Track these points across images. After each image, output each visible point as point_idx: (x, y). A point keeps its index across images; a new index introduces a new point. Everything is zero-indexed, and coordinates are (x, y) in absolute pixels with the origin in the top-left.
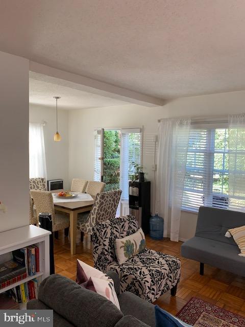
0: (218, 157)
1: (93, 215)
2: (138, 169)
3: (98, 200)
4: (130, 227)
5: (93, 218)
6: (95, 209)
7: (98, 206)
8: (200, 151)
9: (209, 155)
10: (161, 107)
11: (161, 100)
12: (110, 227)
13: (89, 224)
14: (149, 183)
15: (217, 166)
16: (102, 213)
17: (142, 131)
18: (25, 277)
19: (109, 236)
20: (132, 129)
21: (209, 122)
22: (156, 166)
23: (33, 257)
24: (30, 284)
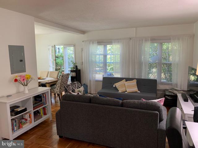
0: (108, 57)
1: (58, 84)
2: (74, 64)
3: (61, 78)
4: (78, 86)
5: (58, 86)
6: (59, 82)
7: (60, 80)
8: (101, 55)
9: (105, 56)
10: (83, 35)
11: (83, 32)
12: (71, 86)
13: (56, 89)
14: (80, 70)
15: (108, 60)
16: (62, 83)
17: (74, 46)
18: (43, 105)
19: (71, 89)
20: (70, 45)
21: (105, 42)
22: (83, 62)
23: (45, 98)
24: (44, 109)
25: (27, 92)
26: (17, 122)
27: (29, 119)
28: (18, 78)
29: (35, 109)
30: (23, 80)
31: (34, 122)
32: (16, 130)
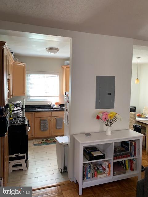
23: (134, 147)
24: (131, 161)
25: (109, 133)
26: (92, 168)
27: (107, 169)
28: (100, 115)
29: (117, 159)
30: (105, 118)
31: (113, 175)
32: (89, 178)
